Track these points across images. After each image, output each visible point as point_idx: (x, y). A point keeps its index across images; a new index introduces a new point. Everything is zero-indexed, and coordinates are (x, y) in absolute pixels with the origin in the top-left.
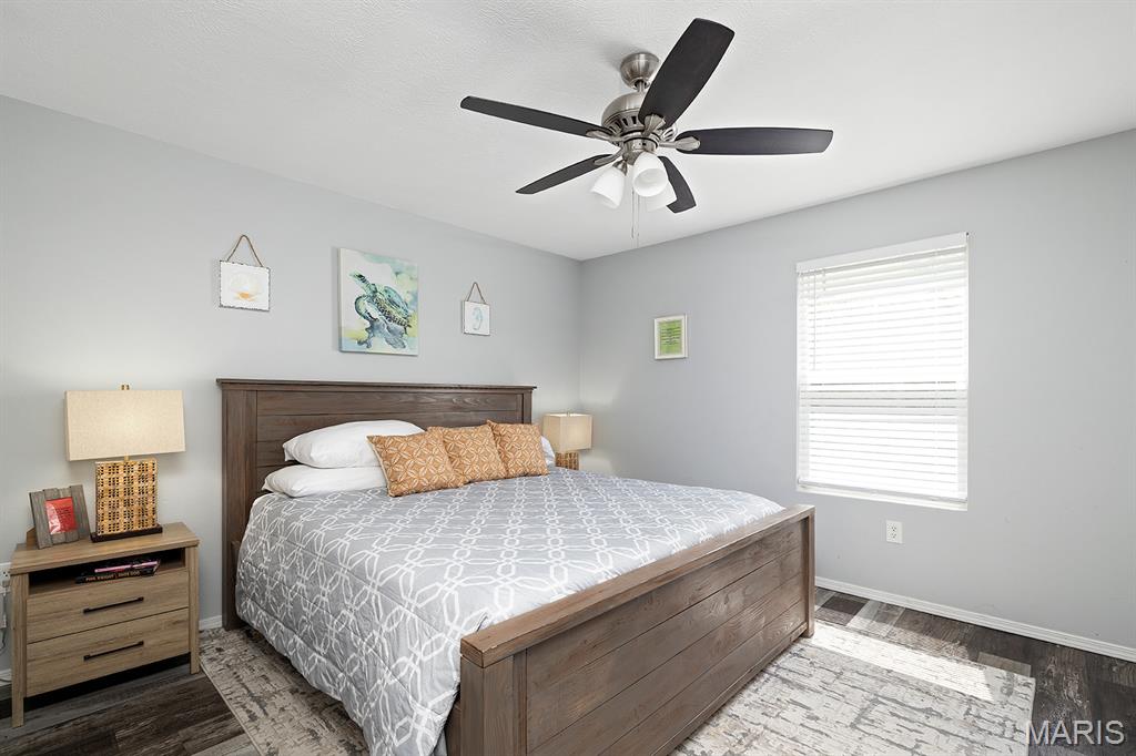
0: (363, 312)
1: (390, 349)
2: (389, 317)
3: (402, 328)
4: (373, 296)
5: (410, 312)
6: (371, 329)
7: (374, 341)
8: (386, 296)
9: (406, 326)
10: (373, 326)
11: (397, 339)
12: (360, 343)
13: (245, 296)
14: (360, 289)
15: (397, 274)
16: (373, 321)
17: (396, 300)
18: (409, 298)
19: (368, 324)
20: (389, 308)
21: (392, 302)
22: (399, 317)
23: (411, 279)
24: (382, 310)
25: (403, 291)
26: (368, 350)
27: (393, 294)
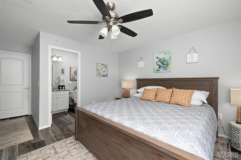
0: (158, 64)
1: (164, 71)
2: (163, 64)
3: (167, 66)
4: (160, 61)
5: (169, 62)
6: (159, 67)
7: (160, 70)
8: (163, 60)
9: (168, 65)
10: (160, 67)
11: (165, 68)
12: (157, 71)
13: (140, 66)
14: (157, 60)
15: (165, 54)
16: (160, 66)
17: (165, 60)
18: (168, 59)
19: (159, 66)
20: (163, 62)
21: (164, 61)
22: (166, 63)
23: (169, 54)
24: (162, 63)
25: (167, 57)
26: (159, 72)
27: (164, 59)
